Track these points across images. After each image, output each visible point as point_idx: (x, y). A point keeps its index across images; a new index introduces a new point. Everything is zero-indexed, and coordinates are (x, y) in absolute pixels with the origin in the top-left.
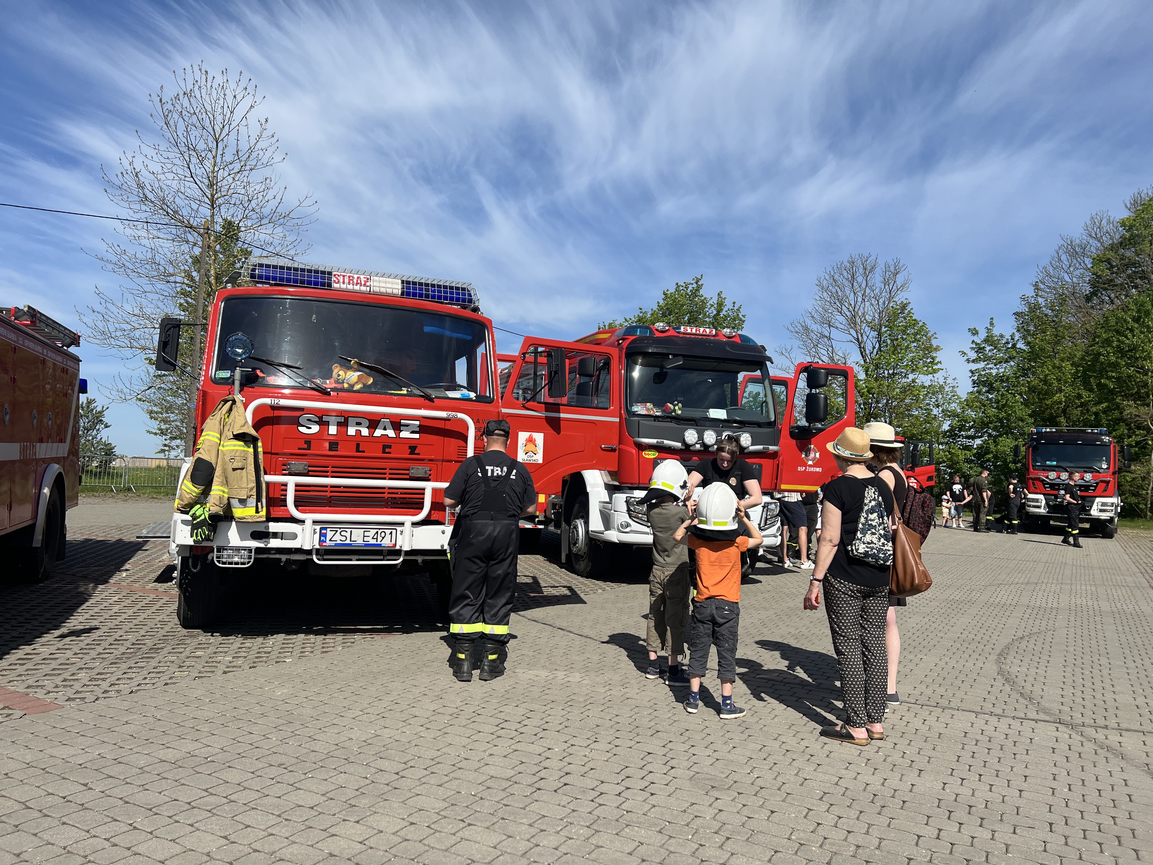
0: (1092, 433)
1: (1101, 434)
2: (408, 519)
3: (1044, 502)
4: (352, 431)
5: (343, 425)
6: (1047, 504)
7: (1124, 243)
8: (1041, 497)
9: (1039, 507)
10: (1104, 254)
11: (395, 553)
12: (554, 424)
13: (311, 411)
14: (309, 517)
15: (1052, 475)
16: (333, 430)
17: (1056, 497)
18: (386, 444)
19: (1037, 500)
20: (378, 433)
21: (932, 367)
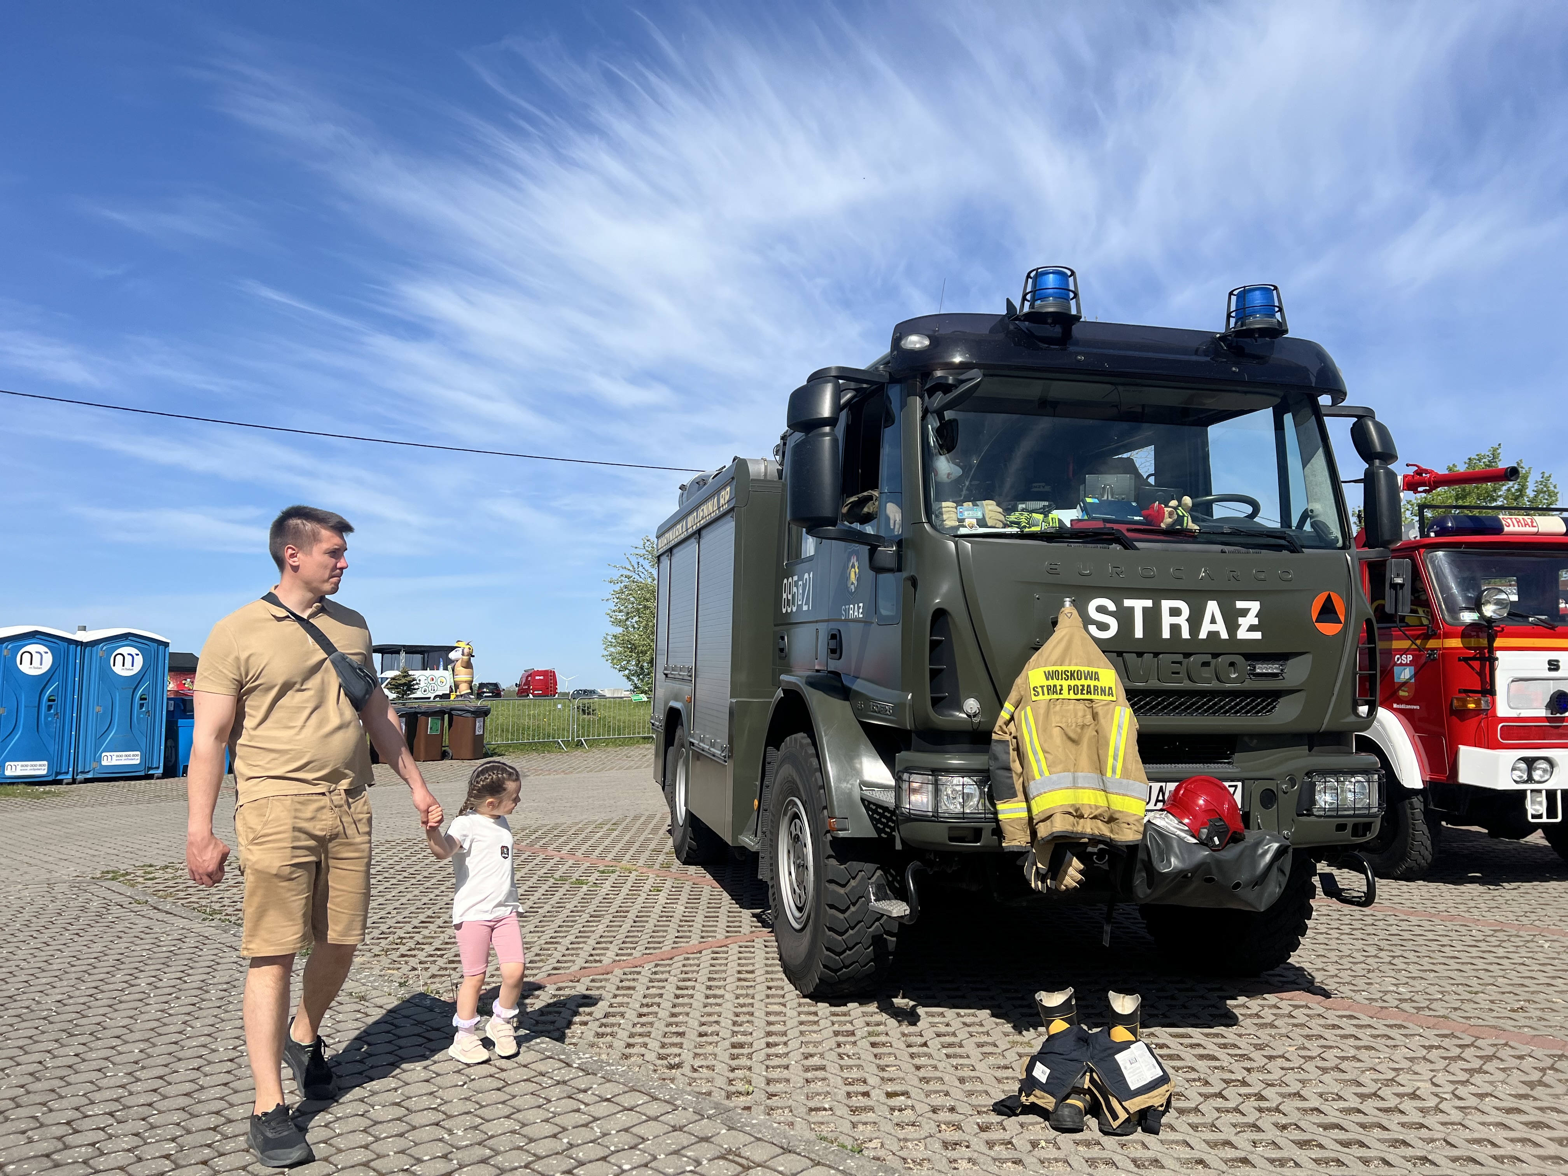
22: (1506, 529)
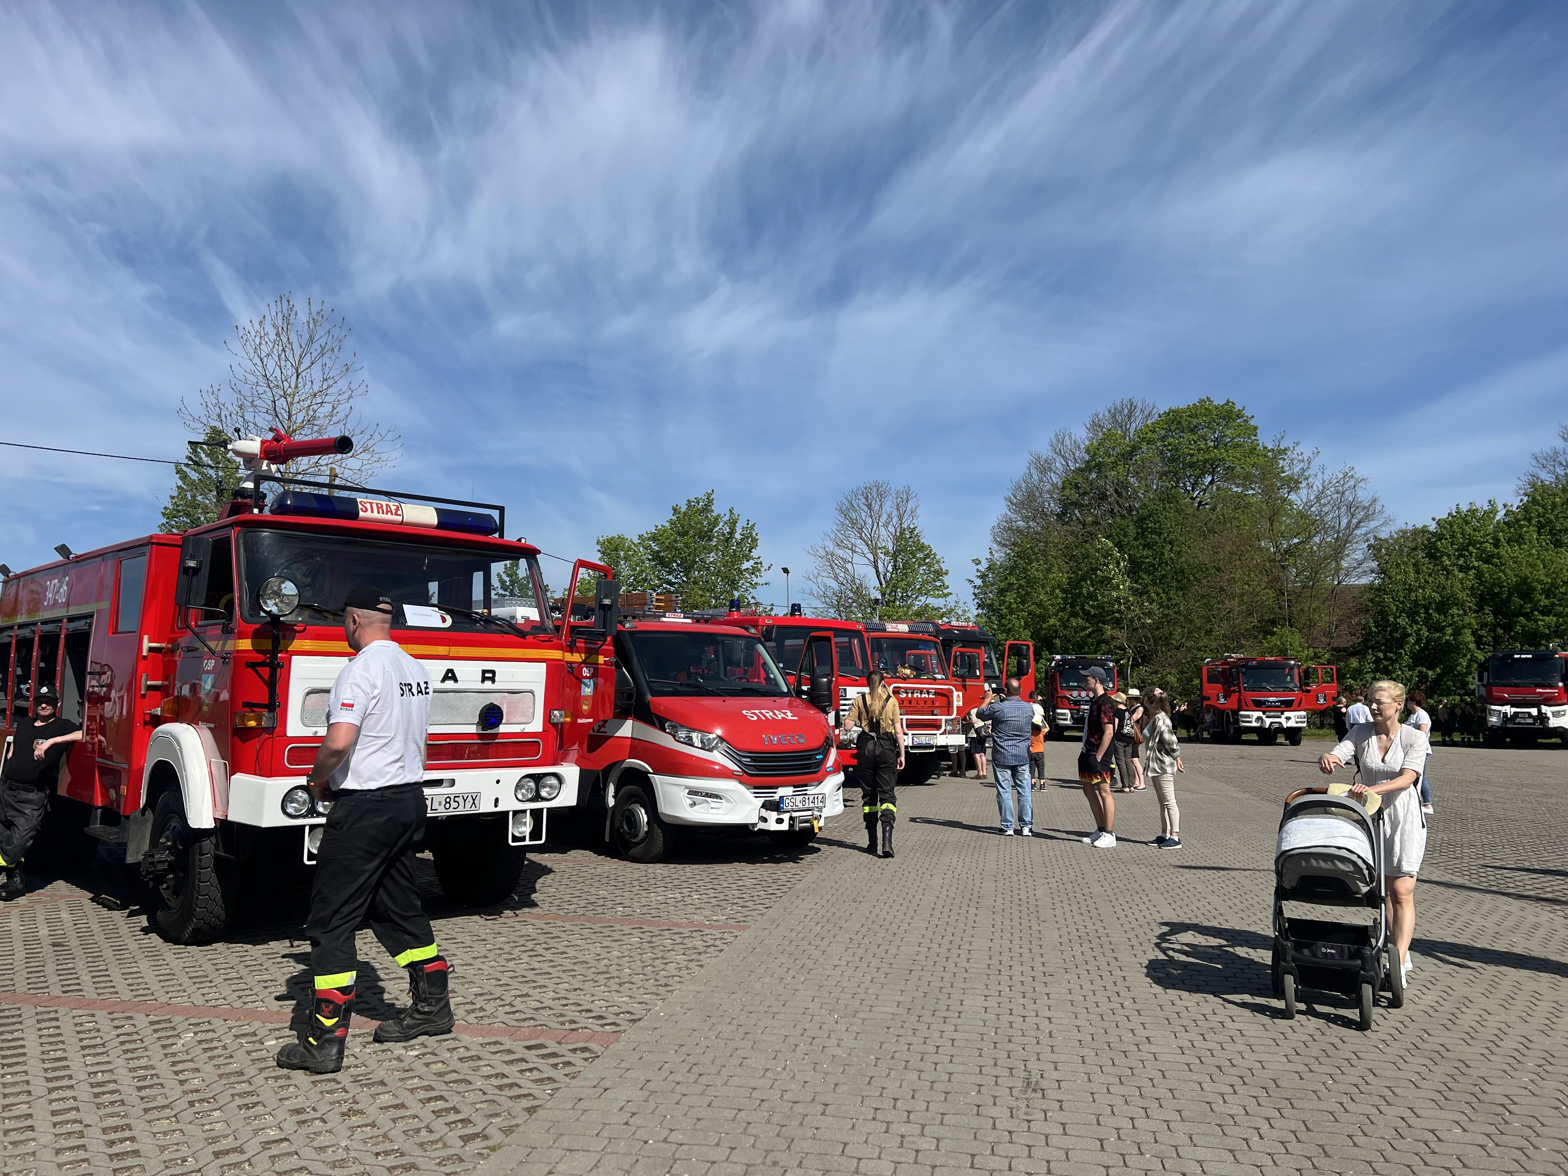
0: (1101, 659)
1: (1107, 660)
2: (938, 732)
3: (1069, 715)
4: (915, 695)
5: (913, 693)
6: (1072, 717)
7: (1088, 467)
8: (1067, 711)
9: (1066, 720)
10: (1073, 478)
11: (931, 747)
12: (964, 687)
13: (903, 688)
14: (910, 732)
15: (1075, 693)
16: (910, 695)
17: (1078, 711)
18: (925, 701)
19: (1064, 714)
20: (923, 696)
21: (941, 591)
22: (361, 514)
